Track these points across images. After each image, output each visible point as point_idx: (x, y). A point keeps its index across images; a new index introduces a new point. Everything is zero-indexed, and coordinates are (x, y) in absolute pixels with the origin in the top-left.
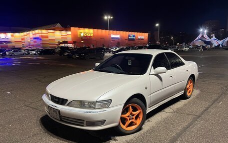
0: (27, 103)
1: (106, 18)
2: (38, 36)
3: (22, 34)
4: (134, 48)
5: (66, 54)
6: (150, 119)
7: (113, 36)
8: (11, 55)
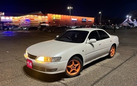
0: (17, 58)
1: (68, 8)
2: (28, 18)
3: (19, 17)
4: (84, 27)
5: (44, 30)
6: (86, 69)
7: (73, 19)
8: (12, 30)
